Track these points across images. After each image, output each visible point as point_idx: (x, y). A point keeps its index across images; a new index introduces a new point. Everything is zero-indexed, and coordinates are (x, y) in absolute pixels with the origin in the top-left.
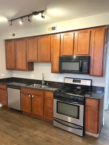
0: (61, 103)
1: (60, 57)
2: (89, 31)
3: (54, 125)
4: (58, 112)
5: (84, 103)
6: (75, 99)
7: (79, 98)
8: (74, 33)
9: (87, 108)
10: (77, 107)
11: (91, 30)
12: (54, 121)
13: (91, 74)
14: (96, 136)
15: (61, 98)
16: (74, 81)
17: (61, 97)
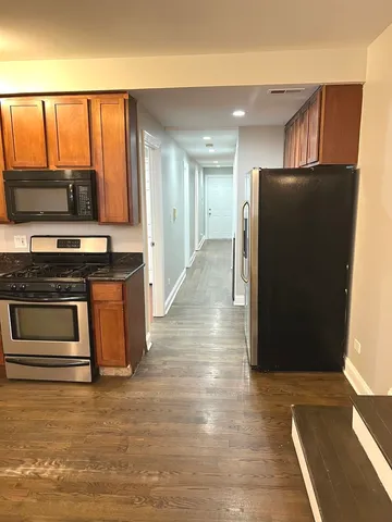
0: (22, 309)
1: (6, 174)
2: (84, 99)
3: (9, 376)
4: (19, 335)
5: (87, 296)
6: (63, 290)
7: (74, 286)
8: (43, 103)
9: (96, 307)
10: (70, 311)
11: (89, 97)
12: (8, 365)
13: (103, 219)
14: (126, 371)
15: (21, 294)
16: (61, 244)
17: (22, 290)
